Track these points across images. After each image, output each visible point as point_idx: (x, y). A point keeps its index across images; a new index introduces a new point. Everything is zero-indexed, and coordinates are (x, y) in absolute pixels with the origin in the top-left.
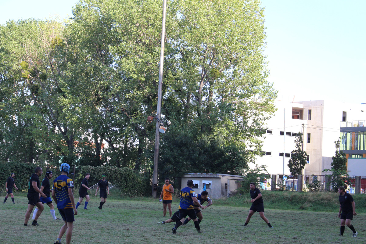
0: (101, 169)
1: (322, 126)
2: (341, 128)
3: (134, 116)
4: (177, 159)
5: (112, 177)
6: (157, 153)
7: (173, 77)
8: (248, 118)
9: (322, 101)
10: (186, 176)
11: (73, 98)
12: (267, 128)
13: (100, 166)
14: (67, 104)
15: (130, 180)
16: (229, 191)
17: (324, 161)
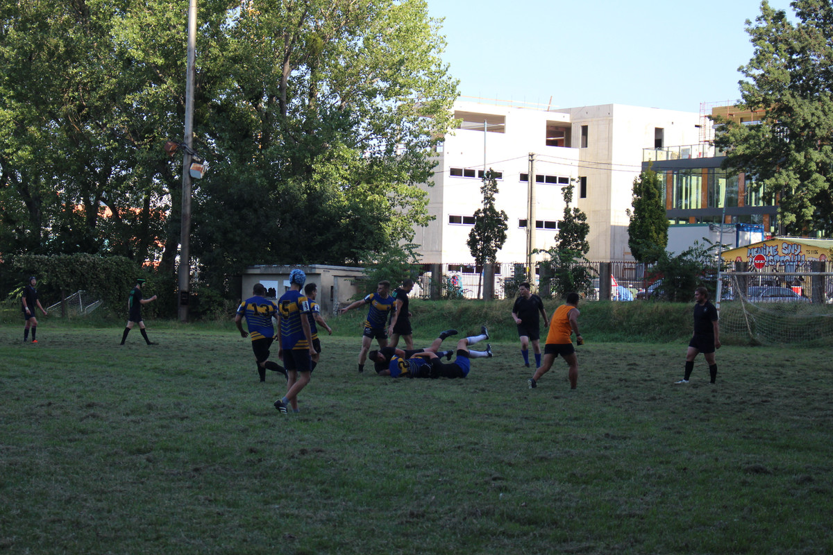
0: (59, 260)
1: (611, 159)
2: (643, 163)
3: (146, 144)
4: (230, 235)
5: (86, 278)
6: (188, 223)
7: (221, 54)
8: (396, 142)
9: (610, 107)
10: (251, 271)
11: (21, 107)
12: (435, 162)
13: (59, 255)
14: (8, 122)
15: (128, 283)
16: (337, 302)
17: (614, 236)
